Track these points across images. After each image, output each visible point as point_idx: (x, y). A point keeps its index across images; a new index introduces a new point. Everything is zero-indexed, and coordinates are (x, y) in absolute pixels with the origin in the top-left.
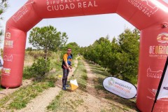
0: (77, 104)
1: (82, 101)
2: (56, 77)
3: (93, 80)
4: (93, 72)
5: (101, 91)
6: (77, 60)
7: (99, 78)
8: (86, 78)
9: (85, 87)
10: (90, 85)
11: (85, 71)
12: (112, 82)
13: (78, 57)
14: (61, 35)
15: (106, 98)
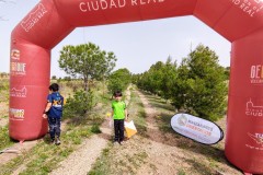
0: (138, 162)
1: (145, 156)
2: (102, 116)
3: (155, 117)
4: (153, 106)
5: (169, 135)
6: (130, 91)
7: (162, 115)
8: (144, 115)
9: (145, 129)
10: (151, 126)
11: (141, 105)
12: (184, 120)
13: (130, 86)
14: (107, 56)
15: (178, 146)
